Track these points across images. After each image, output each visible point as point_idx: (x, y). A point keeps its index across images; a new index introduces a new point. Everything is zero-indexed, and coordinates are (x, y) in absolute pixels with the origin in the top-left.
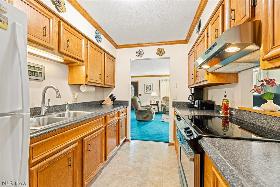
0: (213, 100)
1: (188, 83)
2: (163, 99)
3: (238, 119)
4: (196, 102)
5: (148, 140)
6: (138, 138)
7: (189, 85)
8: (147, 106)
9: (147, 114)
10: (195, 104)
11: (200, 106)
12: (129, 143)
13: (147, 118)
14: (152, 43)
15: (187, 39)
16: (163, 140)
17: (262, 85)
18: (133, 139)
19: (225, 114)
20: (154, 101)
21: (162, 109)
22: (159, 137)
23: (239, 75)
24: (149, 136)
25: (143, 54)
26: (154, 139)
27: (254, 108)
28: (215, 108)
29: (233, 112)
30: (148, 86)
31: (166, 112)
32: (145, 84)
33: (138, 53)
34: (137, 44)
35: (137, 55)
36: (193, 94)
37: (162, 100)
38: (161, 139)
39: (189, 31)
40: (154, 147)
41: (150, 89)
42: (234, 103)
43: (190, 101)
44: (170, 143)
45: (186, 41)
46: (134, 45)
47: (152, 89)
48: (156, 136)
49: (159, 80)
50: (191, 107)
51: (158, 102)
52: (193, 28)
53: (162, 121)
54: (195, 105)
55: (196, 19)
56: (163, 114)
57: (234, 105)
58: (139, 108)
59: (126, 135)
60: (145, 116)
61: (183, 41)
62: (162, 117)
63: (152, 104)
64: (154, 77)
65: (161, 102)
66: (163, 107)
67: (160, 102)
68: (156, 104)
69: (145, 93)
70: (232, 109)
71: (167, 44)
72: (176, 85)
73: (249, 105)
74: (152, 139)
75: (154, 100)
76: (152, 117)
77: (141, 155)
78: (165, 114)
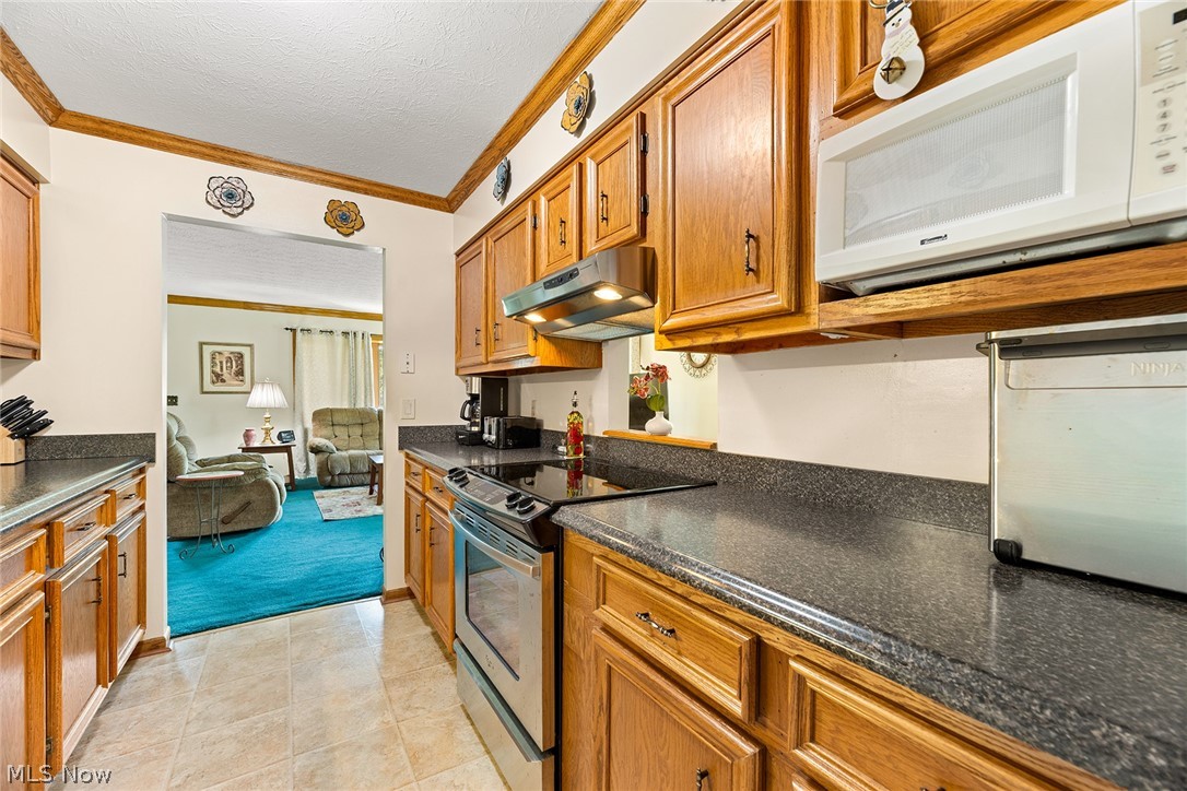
0: (538, 417)
1: (458, 360)
2: (314, 420)
3: (602, 461)
4: (490, 426)
5: (279, 611)
6: (214, 619)
7: (462, 363)
8: (230, 459)
9: (240, 499)
10: (486, 430)
11: (502, 437)
12: (168, 656)
13: (241, 516)
14: (302, 168)
15: (454, 198)
16: (355, 592)
17: (647, 377)
18: (185, 631)
19: (575, 453)
20: (267, 431)
21: (308, 466)
22: (335, 586)
23: (605, 350)
24: (281, 593)
25: (252, 204)
26: (312, 600)
27: (632, 431)
28: (543, 441)
29: (590, 446)
30: (227, 355)
31: (336, 478)
32: (201, 344)
33: (217, 192)
34: (215, 148)
35: (214, 201)
36: (474, 398)
37: (309, 424)
38: (343, 591)
39: (467, 176)
40: (319, 631)
41: (240, 373)
42: (593, 422)
43: (466, 423)
44: (389, 592)
45: (450, 204)
46: (193, 147)
47: (252, 371)
48: (314, 586)
49: (294, 331)
50: (474, 442)
51: (291, 433)
52: (481, 172)
53: (326, 521)
54: (486, 436)
55: (495, 153)
56: (317, 488)
57: (593, 426)
58: (186, 471)
59: (141, 620)
60: (226, 510)
61: (437, 198)
62: (319, 501)
63: (256, 444)
64: (261, 309)
65: (306, 432)
66: (320, 456)
67: (298, 435)
68: (278, 443)
69: (203, 393)
70: (588, 438)
71: (376, 192)
72: (411, 363)
73: (620, 424)
74: (303, 602)
75: (268, 425)
76: (274, 509)
77: (266, 680)
78: (329, 487)
